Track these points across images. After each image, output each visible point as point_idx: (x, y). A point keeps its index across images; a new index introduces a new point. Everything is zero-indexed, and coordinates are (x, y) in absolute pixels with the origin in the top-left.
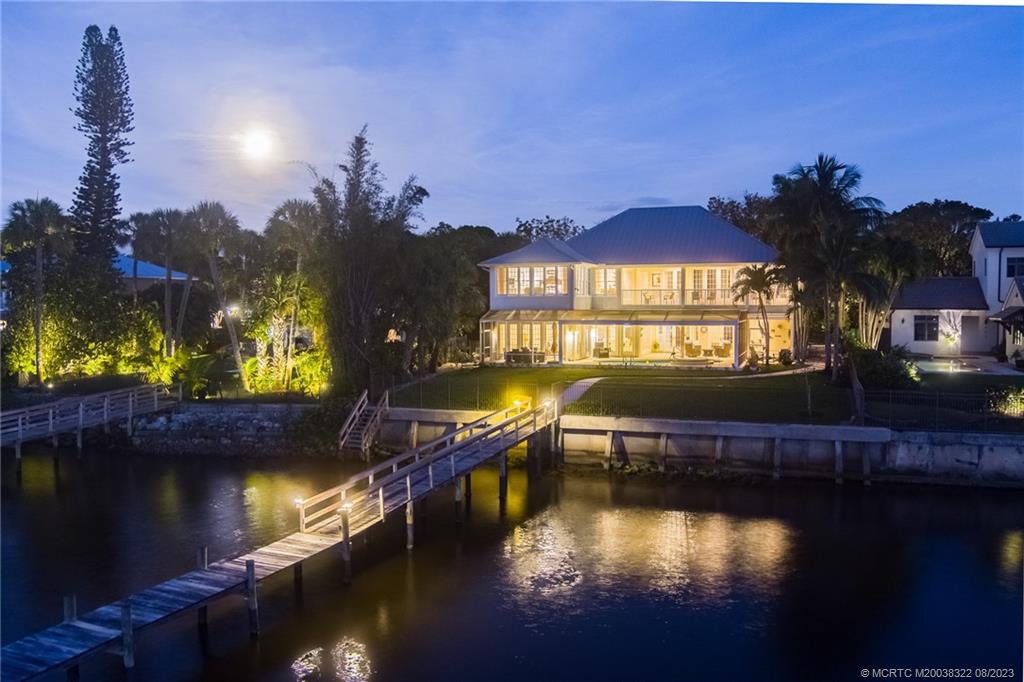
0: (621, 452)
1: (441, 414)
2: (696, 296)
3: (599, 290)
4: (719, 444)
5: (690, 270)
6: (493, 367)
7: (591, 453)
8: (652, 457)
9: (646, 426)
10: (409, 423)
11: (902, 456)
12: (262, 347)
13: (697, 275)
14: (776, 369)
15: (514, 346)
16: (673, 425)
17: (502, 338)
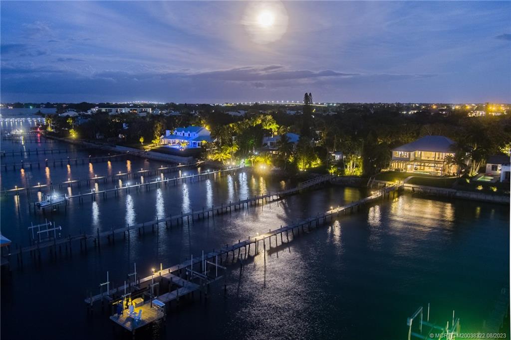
0: (413, 190)
1: (383, 182)
2: (438, 158)
3: (417, 156)
4: (429, 190)
5: (437, 153)
6: (392, 172)
7: (408, 190)
8: (419, 191)
9: (418, 187)
10: (378, 183)
11: (458, 194)
12: (348, 166)
13: (439, 155)
14: (451, 176)
15: (396, 168)
16: (422, 187)
17: (394, 166)
